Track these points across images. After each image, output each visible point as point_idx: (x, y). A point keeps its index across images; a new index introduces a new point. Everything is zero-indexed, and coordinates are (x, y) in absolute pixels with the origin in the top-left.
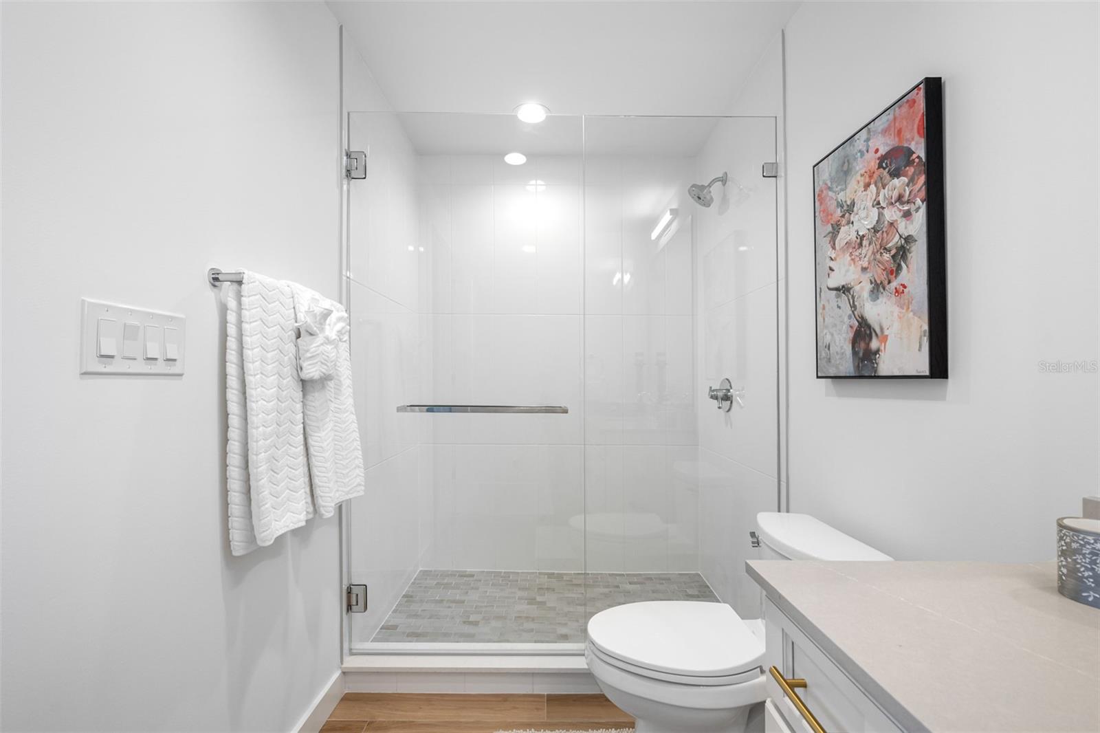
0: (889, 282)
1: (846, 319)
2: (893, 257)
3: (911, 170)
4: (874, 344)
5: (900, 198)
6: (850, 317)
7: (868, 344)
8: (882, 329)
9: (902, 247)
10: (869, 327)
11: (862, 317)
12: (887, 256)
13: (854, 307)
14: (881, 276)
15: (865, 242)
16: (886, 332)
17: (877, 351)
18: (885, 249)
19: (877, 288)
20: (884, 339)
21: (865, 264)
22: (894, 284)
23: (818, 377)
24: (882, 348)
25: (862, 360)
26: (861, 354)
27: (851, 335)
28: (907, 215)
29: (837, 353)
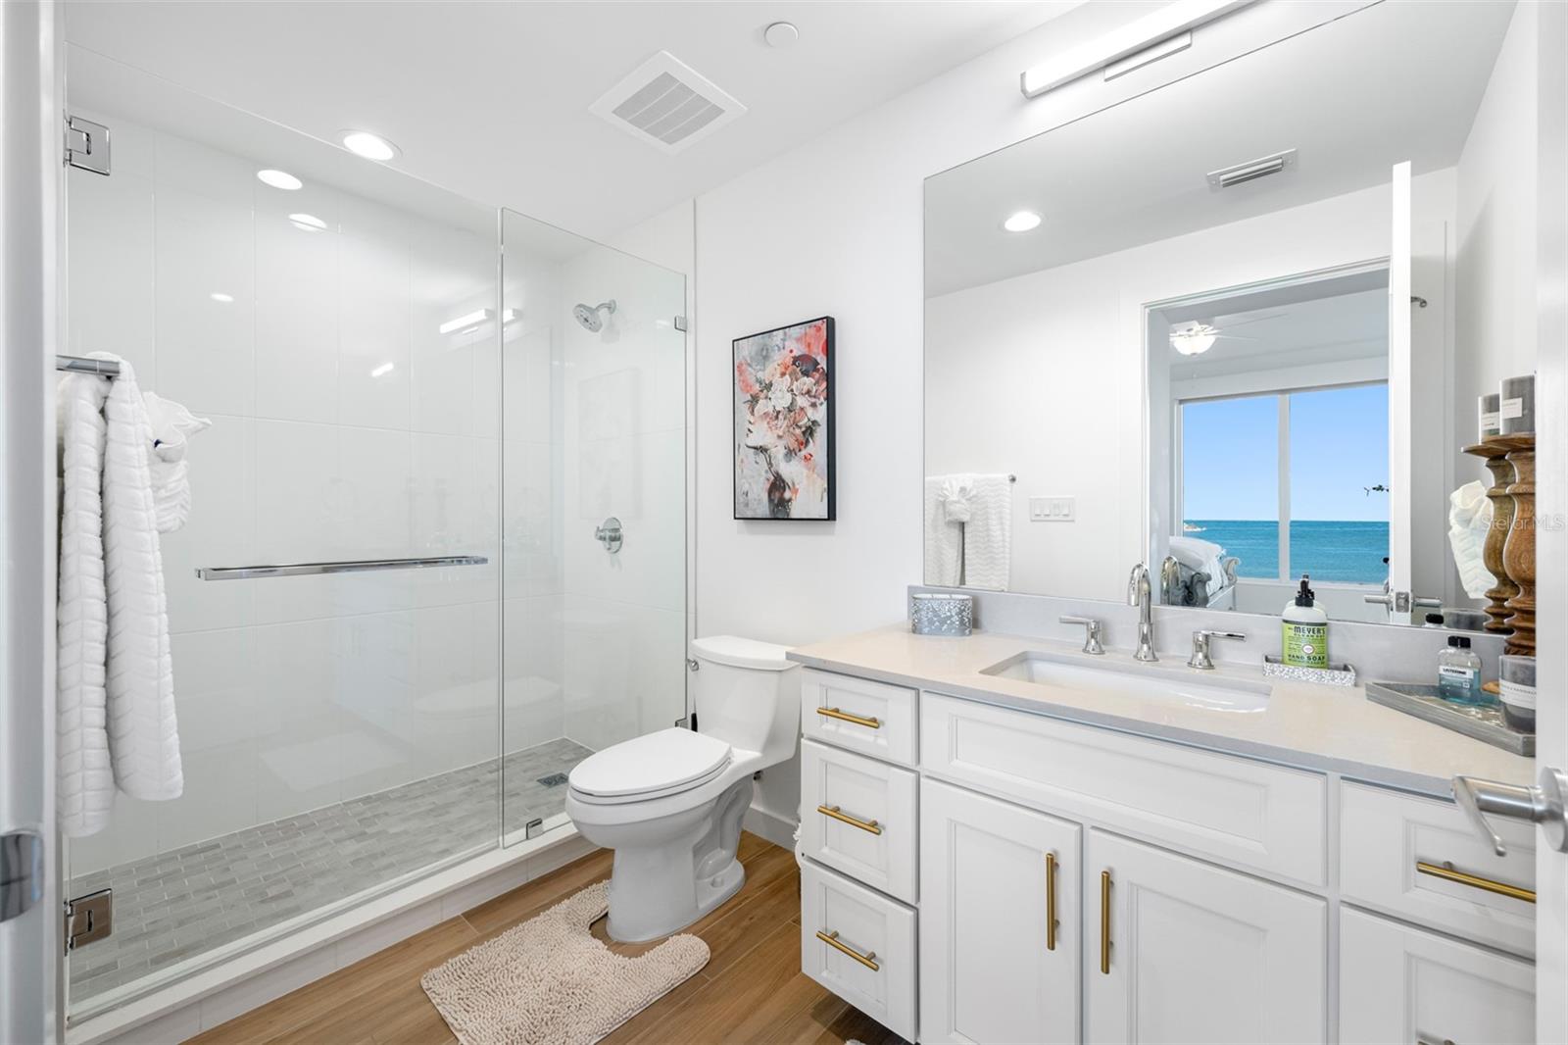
0: (800, 450)
1: (763, 473)
2: (804, 433)
3: (817, 375)
4: (787, 495)
5: (809, 392)
6: (766, 472)
7: (782, 494)
8: (793, 484)
9: (810, 427)
10: (783, 481)
11: (778, 474)
12: (798, 431)
13: (770, 464)
14: (794, 445)
15: (780, 416)
16: (797, 487)
17: (790, 500)
18: (797, 425)
19: (790, 453)
20: (796, 491)
21: (781, 434)
22: (804, 452)
23: (735, 518)
24: (793, 498)
25: (777, 506)
26: (776, 501)
27: (768, 486)
28: (814, 405)
29: (755, 500)
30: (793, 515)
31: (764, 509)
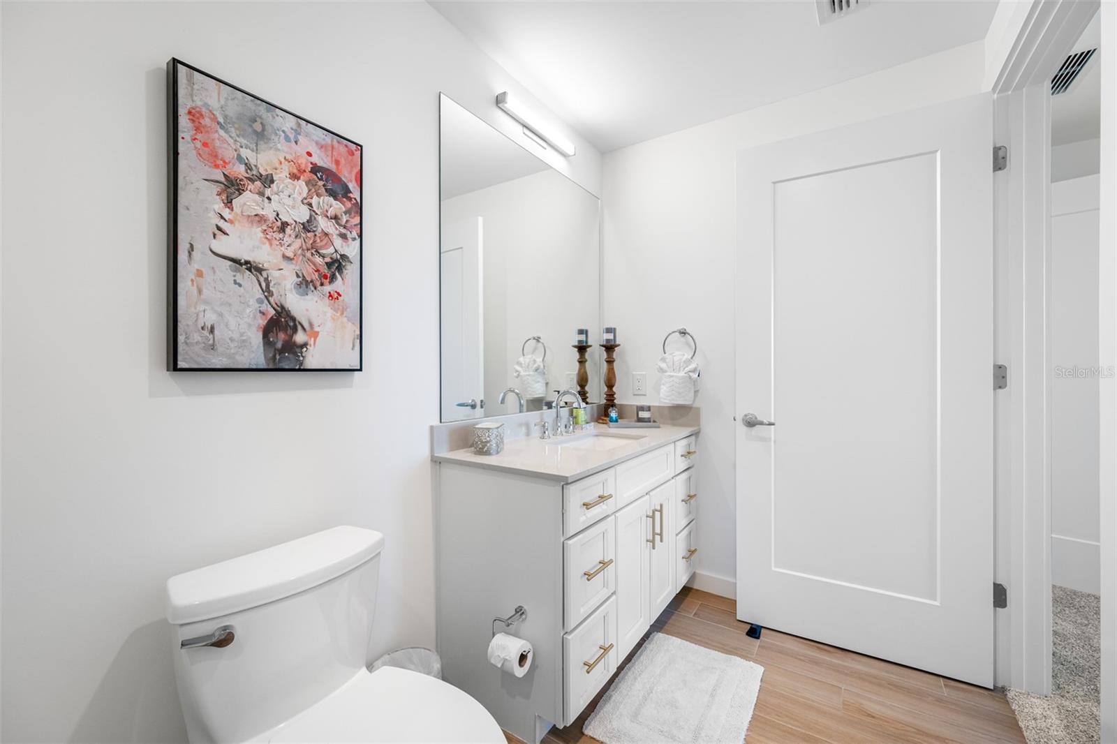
0: (322, 284)
1: (252, 302)
2: (329, 265)
4: (300, 338)
5: (336, 218)
6: (260, 301)
7: (292, 337)
8: (311, 325)
9: (336, 261)
10: (294, 319)
11: (282, 307)
12: (318, 260)
13: (268, 292)
14: (311, 275)
15: (288, 230)
16: (317, 329)
17: (305, 345)
18: (316, 251)
19: (305, 284)
20: (316, 335)
21: (291, 255)
22: (328, 288)
24: (312, 342)
25: (282, 351)
26: (279, 345)
27: (262, 322)
28: (343, 236)
29: (232, 340)
30: (311, 362)
31: (255, 353)
